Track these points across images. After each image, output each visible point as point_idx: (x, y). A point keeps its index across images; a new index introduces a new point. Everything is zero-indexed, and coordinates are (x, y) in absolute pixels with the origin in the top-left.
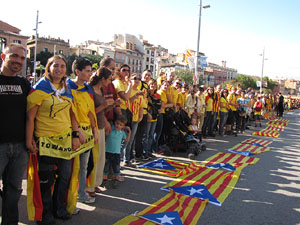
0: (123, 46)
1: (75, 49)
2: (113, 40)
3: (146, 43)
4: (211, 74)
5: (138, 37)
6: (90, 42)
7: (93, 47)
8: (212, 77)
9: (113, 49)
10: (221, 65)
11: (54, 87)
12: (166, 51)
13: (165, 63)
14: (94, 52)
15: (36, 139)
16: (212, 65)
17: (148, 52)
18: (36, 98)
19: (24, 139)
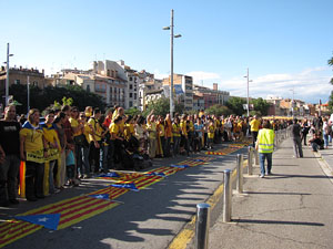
0: (103, 73)
1: (50, 80)
2: (92, 67)
3: (128, 70)
4: (201, 98)
5: (120, 63)
6: (67, 71)
7: (71, 76)
8: (202, 102)
9: (92, 77)
10: (211, 88)
11: (33, 126)
12: (152, 76)
13: (150, 90)
14: (71, 82)
15: (25, 153)
16: (202, 89)
17: (131, 79)
18: (23, 132)
19: (19, 153)
